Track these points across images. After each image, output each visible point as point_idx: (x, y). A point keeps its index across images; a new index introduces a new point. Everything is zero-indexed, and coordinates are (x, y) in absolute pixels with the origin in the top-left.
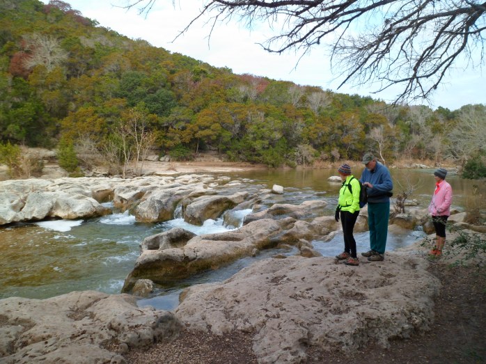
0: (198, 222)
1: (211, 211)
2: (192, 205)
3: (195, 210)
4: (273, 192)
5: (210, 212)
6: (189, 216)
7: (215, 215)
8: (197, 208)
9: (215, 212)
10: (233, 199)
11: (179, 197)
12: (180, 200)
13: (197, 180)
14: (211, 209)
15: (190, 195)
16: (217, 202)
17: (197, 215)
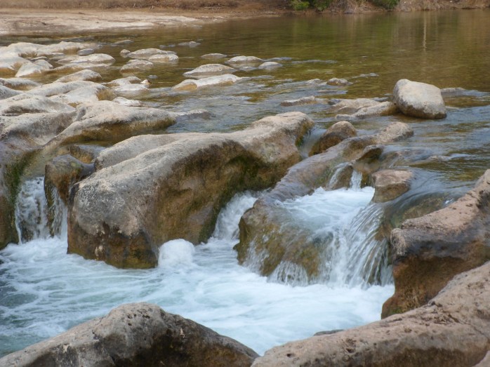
0: (138, 254)
1: (179, 201)
2: (104, 180)
3: (119, 202)
4: (403, 112)
5: (175, 204)
6: (94, 228)
7: (197, 220)
8: (126, 191)
9: (196, 205)
10: (257, 145)
11: (22, 146)
12: (29, 157)
13: (47, 66)
14: (178, 193)
15: (68, 133)
16: (200, 162)
17: (132, 225)
